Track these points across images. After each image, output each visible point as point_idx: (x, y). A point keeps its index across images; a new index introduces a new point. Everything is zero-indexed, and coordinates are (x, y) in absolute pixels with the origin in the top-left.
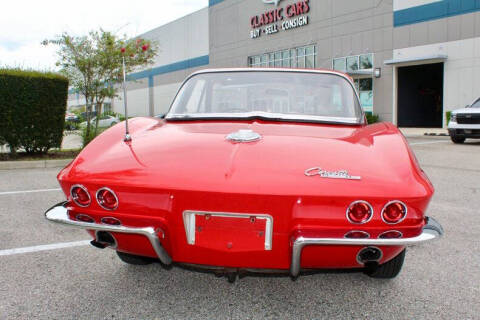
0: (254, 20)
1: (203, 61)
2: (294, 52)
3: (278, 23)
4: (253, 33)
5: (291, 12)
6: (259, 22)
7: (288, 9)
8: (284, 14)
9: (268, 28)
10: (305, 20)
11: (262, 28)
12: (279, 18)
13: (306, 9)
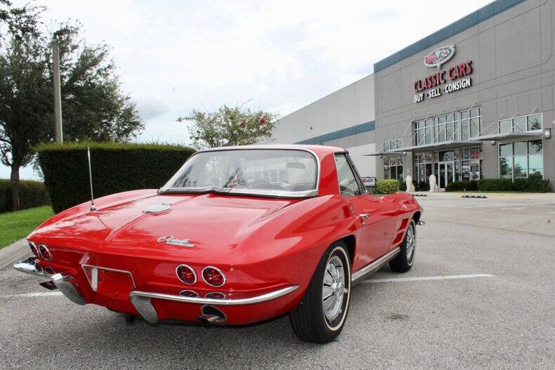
0: (418, 85)
1: (370, 127)
2: (458, 115)
3: (442, 87)
4: (417, 97)
5: (454, 74)
6: (423, 86)
7: (451, 72)
8: (447, 77)
9: (431, 92)
10: (468, 82)
11: (426, 92)
12: (442, 82)
13: (469, 71)
